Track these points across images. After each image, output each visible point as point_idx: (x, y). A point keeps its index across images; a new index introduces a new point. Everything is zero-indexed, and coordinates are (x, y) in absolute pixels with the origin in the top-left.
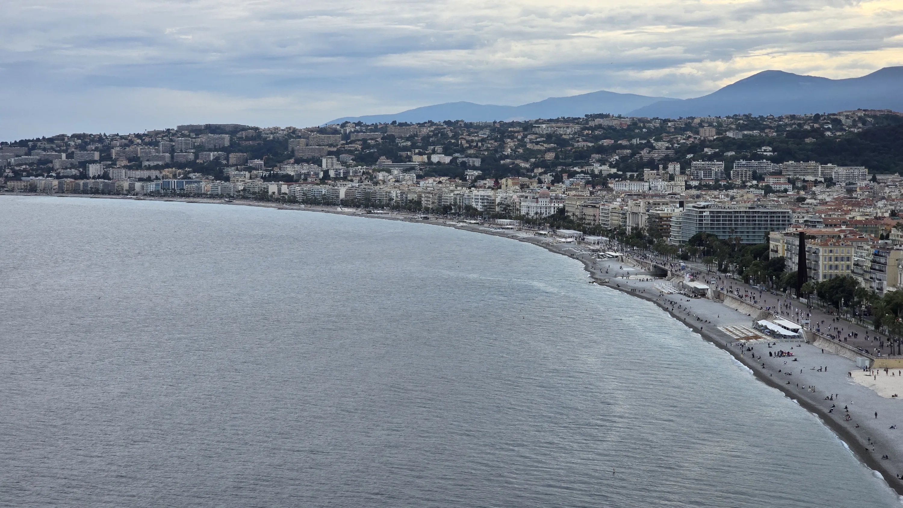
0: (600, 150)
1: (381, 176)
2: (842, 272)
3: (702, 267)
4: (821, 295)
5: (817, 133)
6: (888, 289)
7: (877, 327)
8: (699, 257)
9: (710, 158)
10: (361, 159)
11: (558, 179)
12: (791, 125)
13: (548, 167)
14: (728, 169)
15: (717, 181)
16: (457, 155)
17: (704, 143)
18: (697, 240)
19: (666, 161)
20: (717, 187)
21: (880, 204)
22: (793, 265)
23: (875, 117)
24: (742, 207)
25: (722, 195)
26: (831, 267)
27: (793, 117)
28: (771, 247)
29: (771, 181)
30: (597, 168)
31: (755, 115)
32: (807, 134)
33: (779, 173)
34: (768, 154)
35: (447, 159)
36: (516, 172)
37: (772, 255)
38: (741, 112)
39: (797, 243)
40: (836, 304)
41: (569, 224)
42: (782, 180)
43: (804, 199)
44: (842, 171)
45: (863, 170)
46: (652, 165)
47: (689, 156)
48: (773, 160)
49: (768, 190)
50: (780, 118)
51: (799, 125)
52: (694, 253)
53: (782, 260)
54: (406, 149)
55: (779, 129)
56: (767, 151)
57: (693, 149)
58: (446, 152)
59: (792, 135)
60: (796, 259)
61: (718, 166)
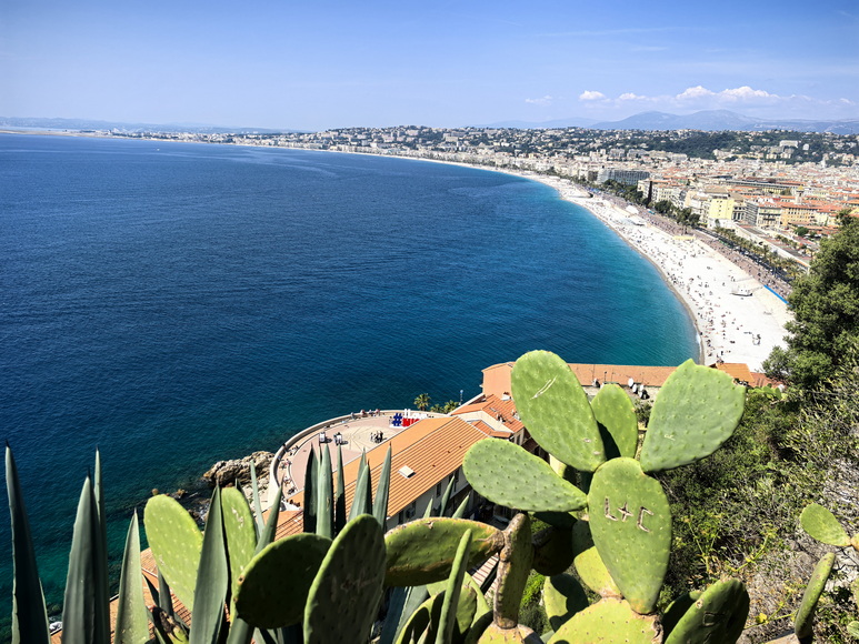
0: (573, 142)
1: (480, 151)
2: (667, 198)
3: (608, 194)
4: (656, 208)
6: (685, 206)
7: (678, 222)
8: (608, 190)
10: (472, 143)
11: (553, 154)
13: (549, 149)
14: (626, 153)
16: (512, 143)
17: (617, 141)
18: (608, 183)
19: (599, 148)
21: (689, 170)
23: (693, 132)
26: (662, 196)
28: (638, 187)
29: (644, 158)
30: (570, 150)
31: (641, 130)
32: (662, 139)
33: (648, 155)
35: (507, 145)
36: (536, 151)
41: (555, 174)
44: (676, 155)
45: (685, 155)
46: (594, 150)
47: (610, 146)
48: (646, 150)
49: (642, 162)
50: (652, 132)
53: (642, 192)
54: (491, 139)
56: (644, 145)
57: (612, 143)
58: (507, 141)
60: (648, 193)
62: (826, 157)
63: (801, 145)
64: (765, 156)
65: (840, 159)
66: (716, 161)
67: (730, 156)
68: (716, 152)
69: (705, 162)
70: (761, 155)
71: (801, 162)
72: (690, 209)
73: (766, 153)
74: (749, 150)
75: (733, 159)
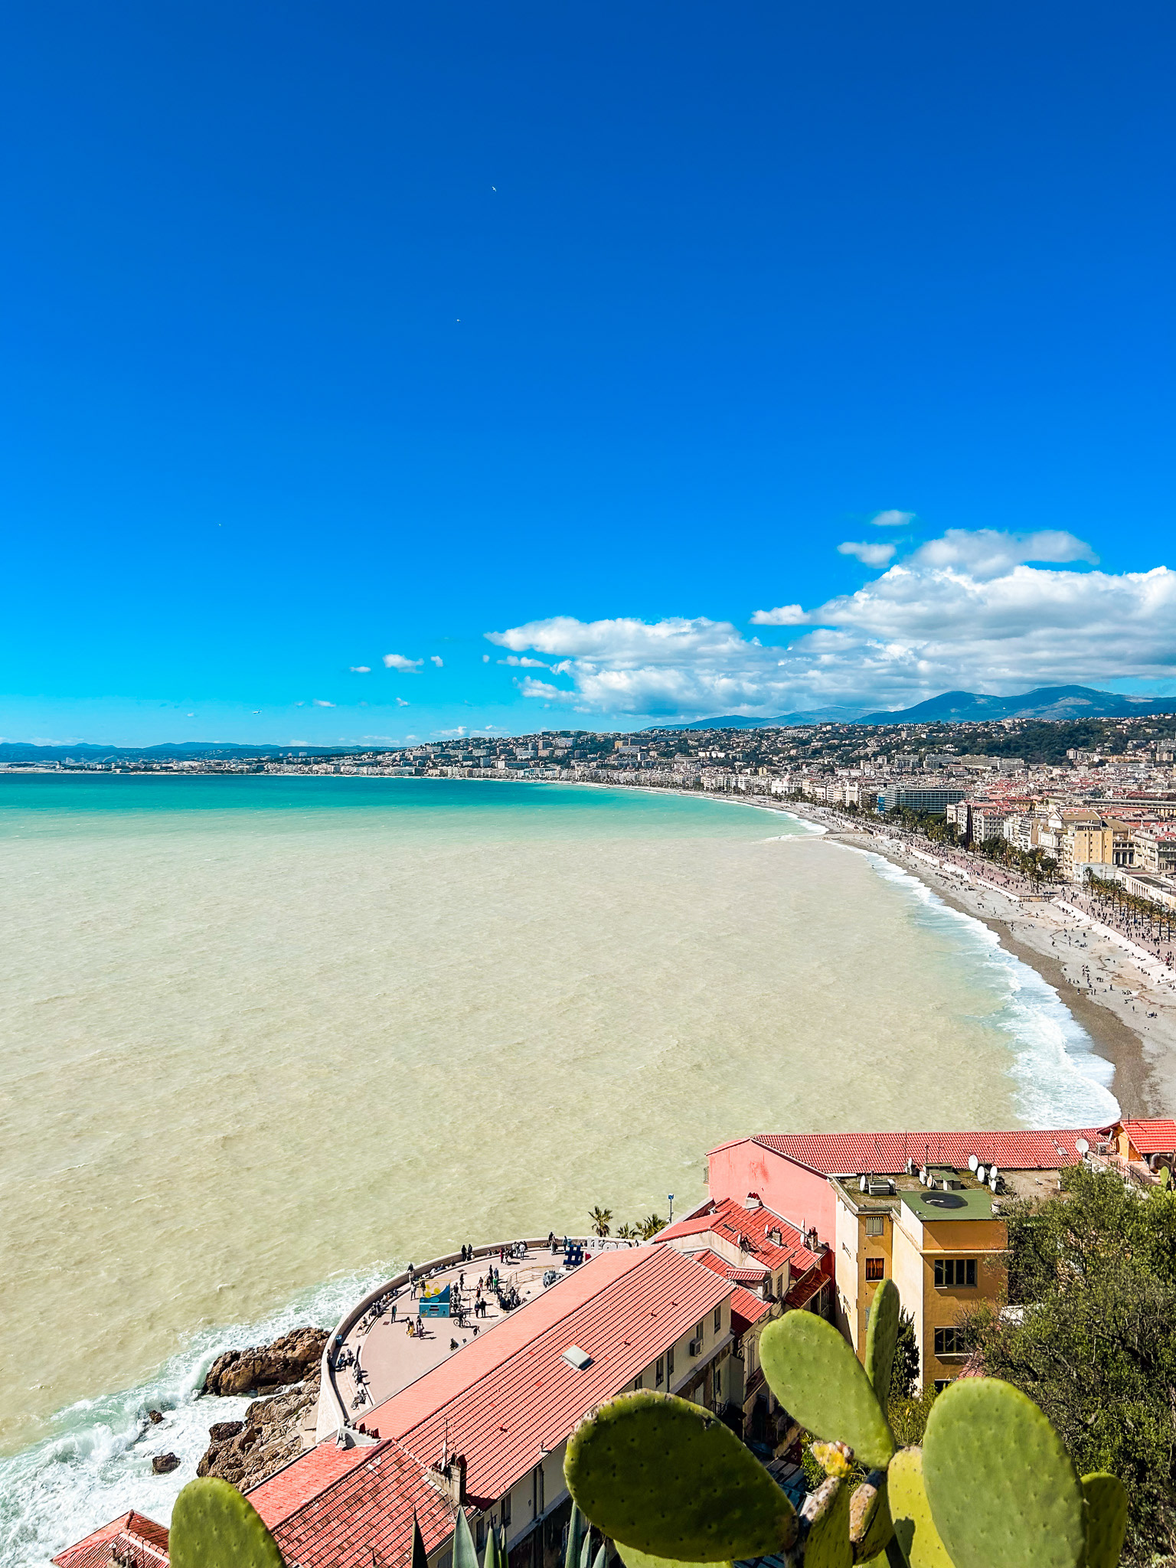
0: (830, 748)
2: (998, 833)
3: (898, 829)
4: (984, 851)
5: (986, 735)
6: (1031, 846)
9: (909, 753)
11: (798, 768)
12: (968, 729)
13: (791, 759)
14: (921, 760)
15: (913, 768)
16: (729, 752)
18: (897, 810)
19: (875, 755)
20: (913, 773)
22: (963, 829)
24: (930, 788)
25: (916, 779)
27: (970, 723)
28: (949, 815)
29: (952, 769)
30: (826, 760)
33: (959, 763)
34: (951, 750)
36: (771, 763)
37: (949, 821)
38: (933, 720)
39: (966, 812)
40: (993, 856)
42: (961, 768)
43: (976, 782)
44: (1005, 761)
45: (1020, 761)
46: (866, 758)
47: (893, 751)
48: (954, 754)
49: (950, 775)
50: (961, 724)
51: (974, 729)
52: (894, 819)
54: (694, 747)
55: (959, 732)
56: (948, 747)
58: (722, 750)
59: (969, 736)
60: (965, 825)
61: (913, 759)
64: (1153, 756)
67: (1096, 759)
68: (1071, 754)
70: (1146, 756)
72: (1041, 849)
73: (1154, 752)
74: (1126, 749)
75: (1102, 763)
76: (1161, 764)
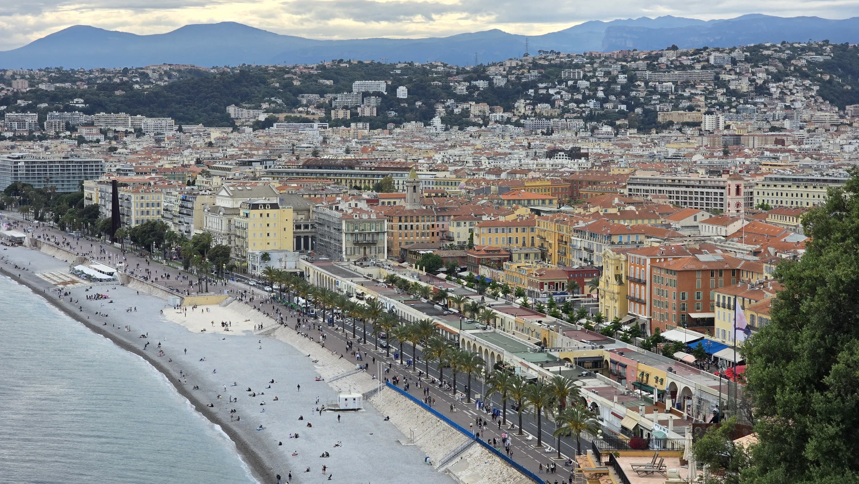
2: (154, 217)
3: (18, 216)
4: (134, 239)
5: (126, 86)
6: (195, 231)
7: (186, 268)
8: (16, 207)
9: (24, 110)
12: (101, 78)
14: (40, 120)
15: (31, 132)
17: (16, 95)
18: (13, 190)
20: (31, 138)
21: (186, 152)
22: (107, 212)
23: (179, 71)
24: (57, 157)
25: (36, 146)
26: (142, 213)
27: (103, 71)
28: (86, 195)
29: (83, 131)
31: (66, 68)
32: (117, 87)
33: (91, 124)
34: (80, 106)
37: (86, 203)
38: (53, 65)
39: (110, 190)
40: (148, 248)
42: (95, 131)
43: (116, 149)
44: (151, 122)
45: (170, 121)
47: (2, 108)
48: (86, 111)
49: (81, 140)
50: (91, 72)
51: (109, 78)
52: (10, 202)
53: (96, 207)
55: (89, 81)
56: (79, 102)
57: (6, 101)
59: (102, 87)
60: (110, 206)
61: (32, 118)
62: (440, 109)
63: (392, 89)
64: (328, 113)
65: (466, 113)
66: (235, 129)
67: (262, 117)
68: (232, 110)
69: (215, 133)
70: (321, 114)
71: (398, 123)
72: (207, 237)
73: (328, 108)
74: (297, 104)
75: (268, 123)
76: (337, 123)
